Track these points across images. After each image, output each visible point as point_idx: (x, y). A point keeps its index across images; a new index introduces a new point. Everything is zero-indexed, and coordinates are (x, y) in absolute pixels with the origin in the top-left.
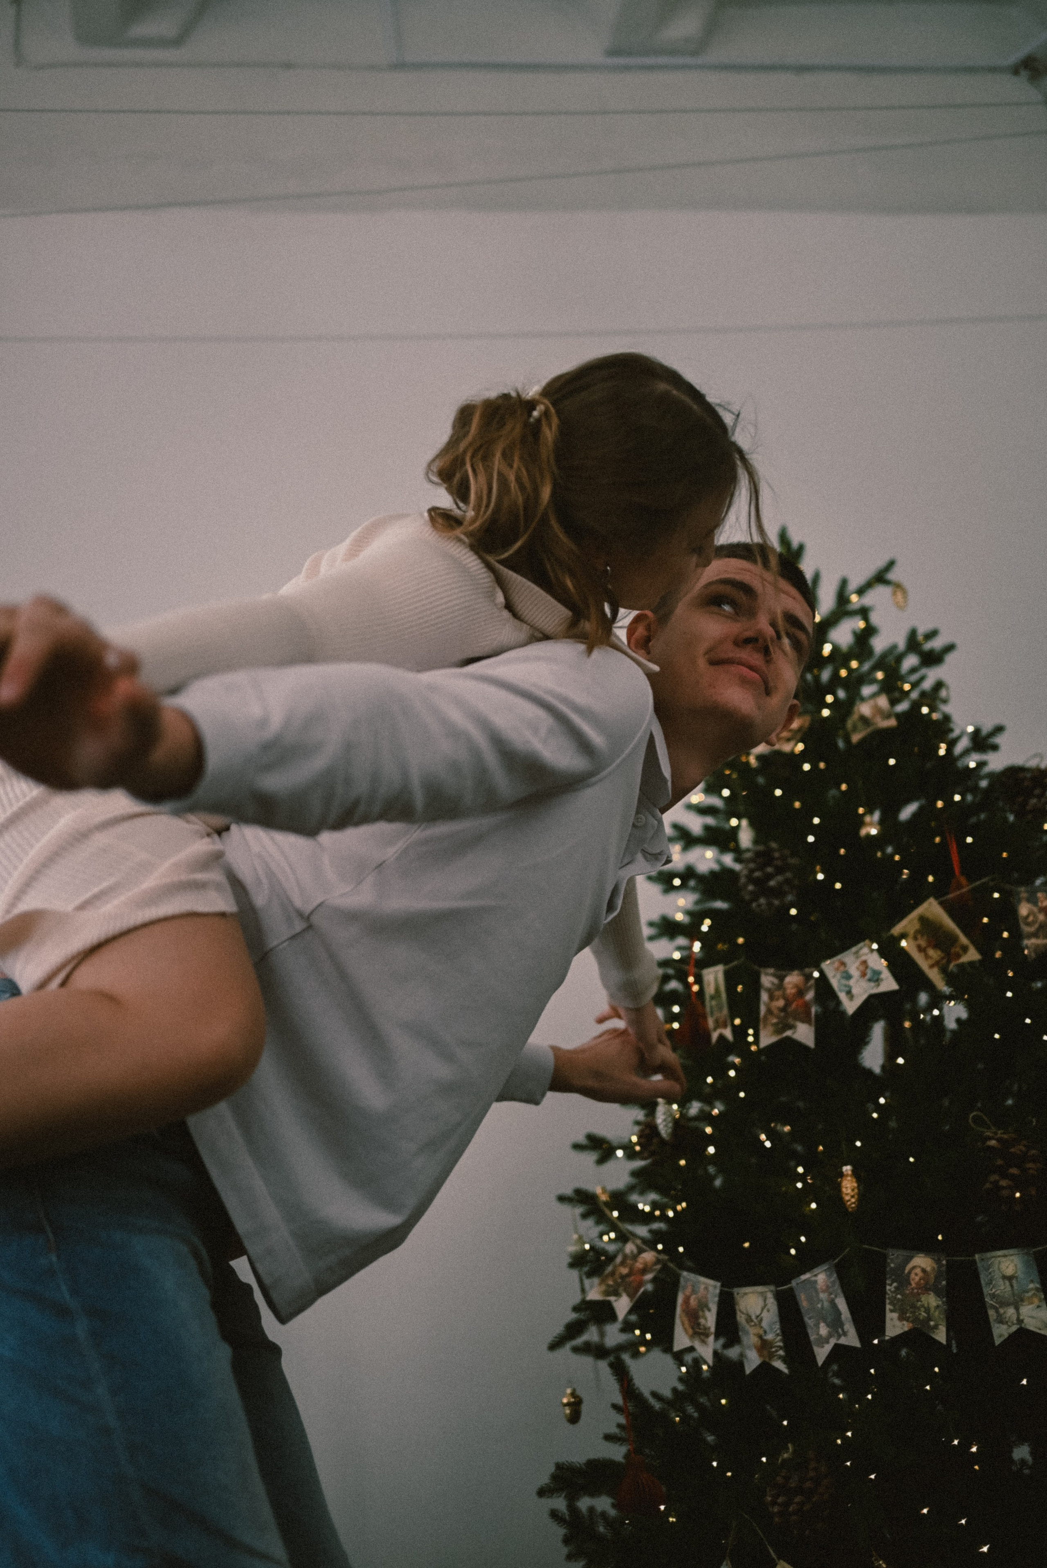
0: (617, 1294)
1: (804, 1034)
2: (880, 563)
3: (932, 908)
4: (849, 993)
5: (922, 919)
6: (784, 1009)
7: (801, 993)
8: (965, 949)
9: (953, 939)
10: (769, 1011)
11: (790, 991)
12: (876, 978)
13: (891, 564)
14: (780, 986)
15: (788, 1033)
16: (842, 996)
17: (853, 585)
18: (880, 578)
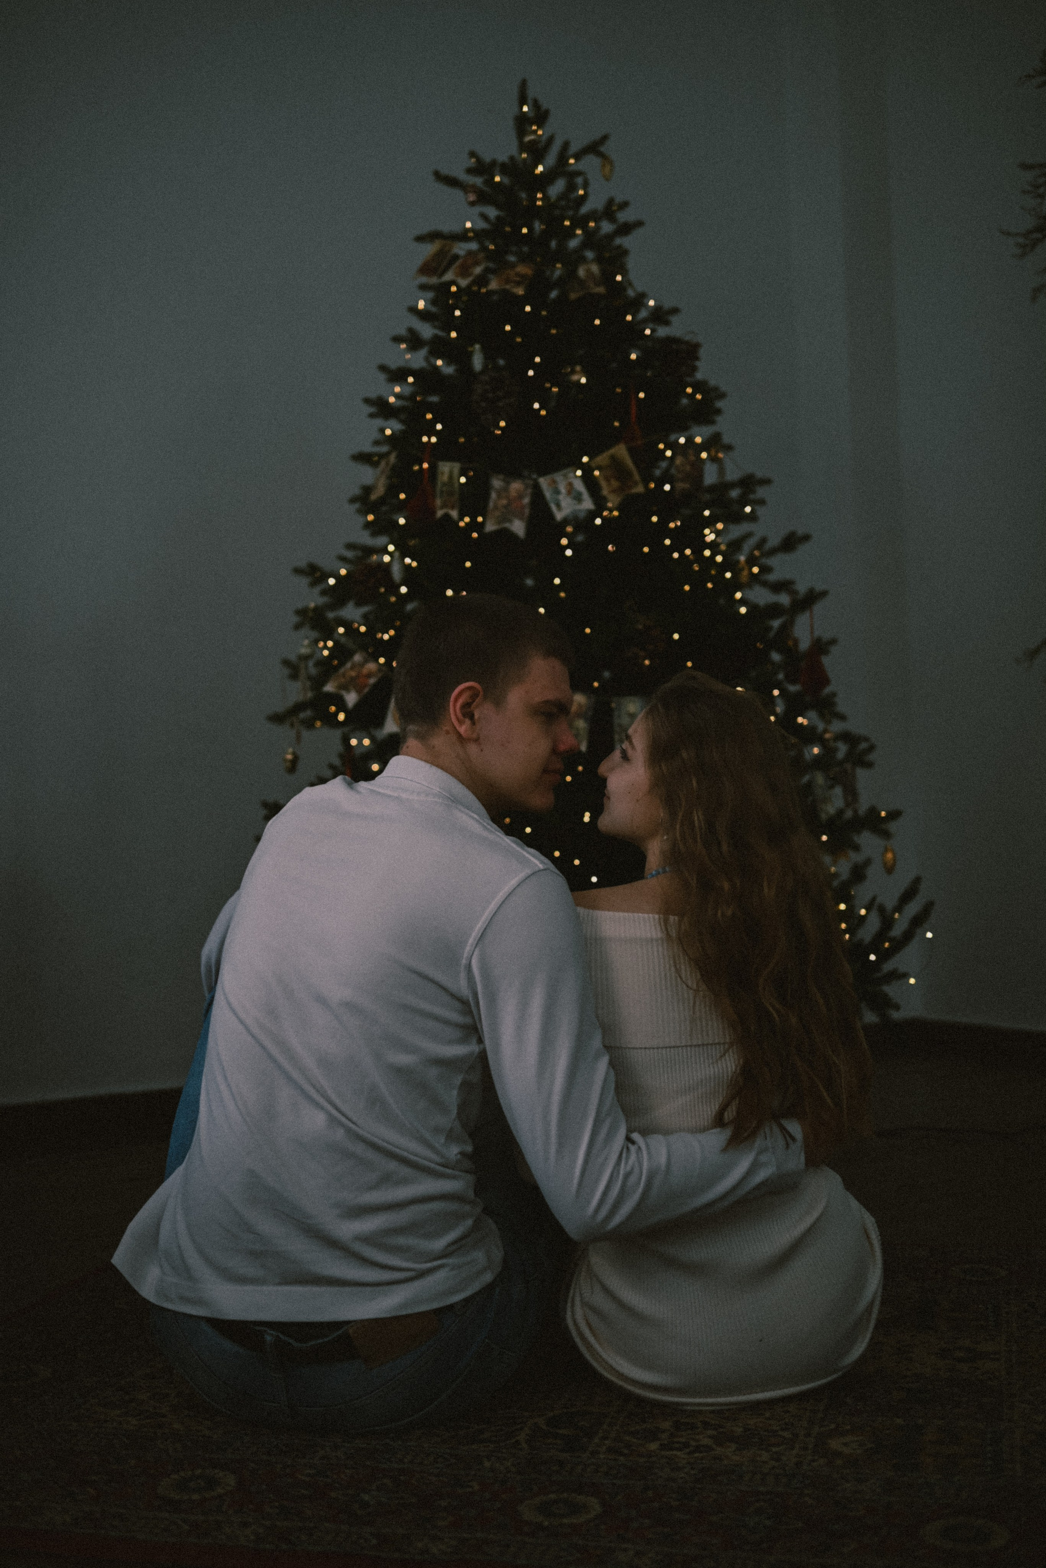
0: (348, 690)
1: (518, 527)
2: (597, 136)
3: (621, 451)
4: (558, 506)
5: (613, 458)
6: (506, 507)
7: (520, 497)
8: (636, 484)
9: (630, 474)
10: (496, 508)
11: (513, 494)
12: (578, 498)
13: (605, 138)
14: (506, 489)
15: (507, 525)
16: (554, 508)
17: (574, 148)
18: (594, 148)
